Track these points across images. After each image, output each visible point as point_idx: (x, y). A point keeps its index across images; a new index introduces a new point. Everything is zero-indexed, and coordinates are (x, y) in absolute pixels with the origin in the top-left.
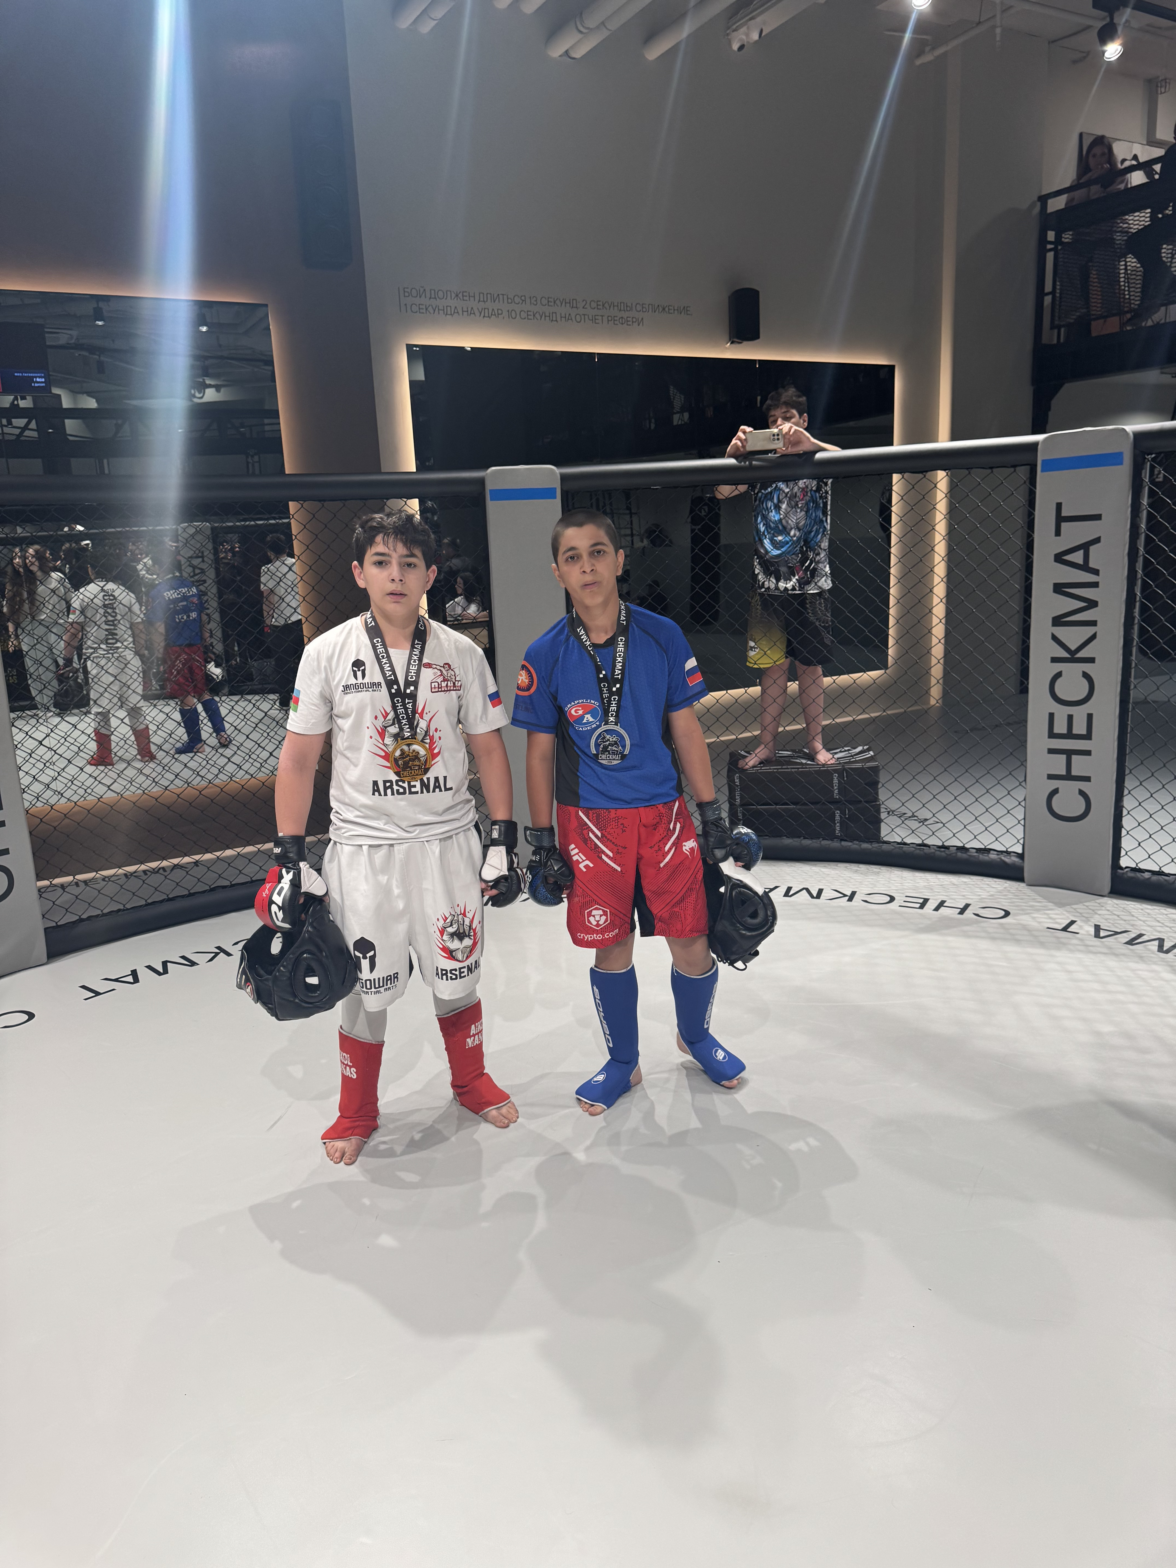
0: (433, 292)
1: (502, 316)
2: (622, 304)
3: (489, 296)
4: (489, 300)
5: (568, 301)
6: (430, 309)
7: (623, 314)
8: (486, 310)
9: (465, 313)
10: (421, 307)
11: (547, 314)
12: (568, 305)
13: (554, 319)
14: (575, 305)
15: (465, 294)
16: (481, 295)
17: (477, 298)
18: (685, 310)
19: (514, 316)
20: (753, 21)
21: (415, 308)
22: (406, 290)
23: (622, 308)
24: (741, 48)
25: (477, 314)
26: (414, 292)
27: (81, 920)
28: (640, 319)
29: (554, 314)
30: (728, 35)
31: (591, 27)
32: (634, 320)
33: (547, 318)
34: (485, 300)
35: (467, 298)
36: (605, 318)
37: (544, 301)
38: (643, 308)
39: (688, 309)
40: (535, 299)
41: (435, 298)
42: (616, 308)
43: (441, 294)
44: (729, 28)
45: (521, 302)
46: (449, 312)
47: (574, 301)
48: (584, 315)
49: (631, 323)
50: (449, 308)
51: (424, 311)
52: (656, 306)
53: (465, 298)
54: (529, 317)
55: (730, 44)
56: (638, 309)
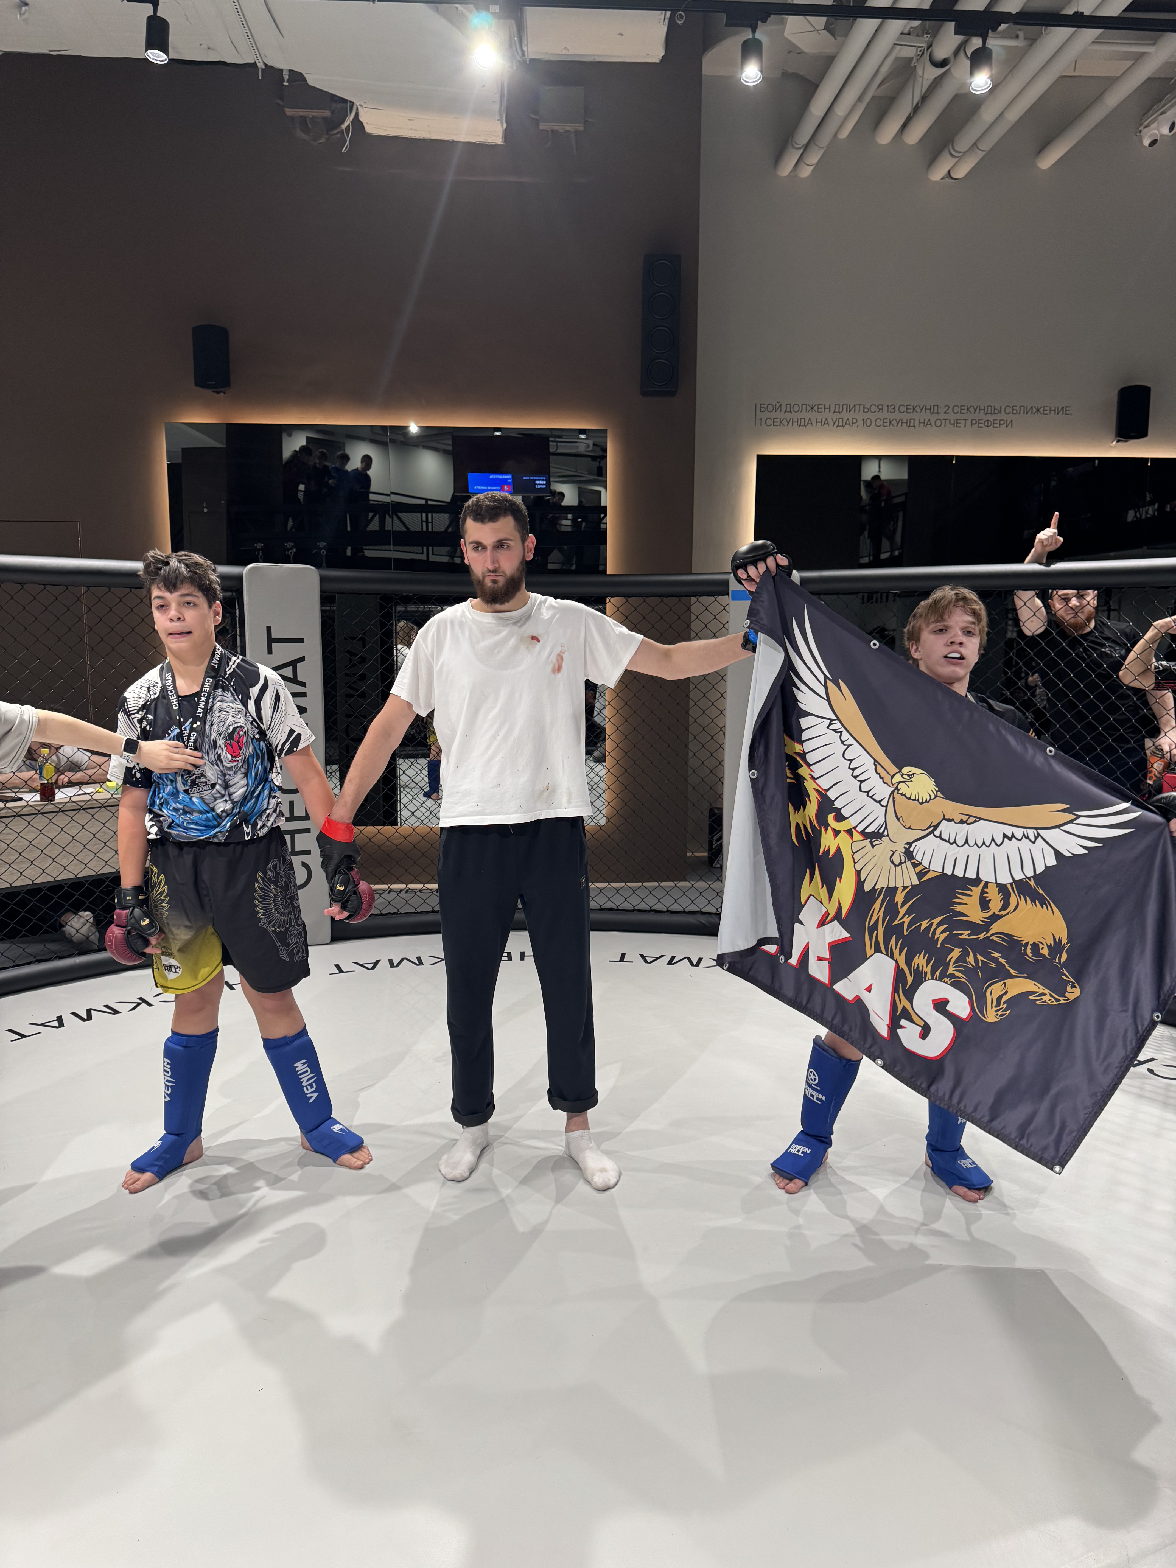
0: (788, 406)
1: (857, 424)
2: (989, 408)
3: (845, 407)
4: (845, 409)
5: (928, 407)
6: (784, 422)
7: (989, 417)
8: (841, 420)
9: (819, 424)
10: (775, 420)
11: (905, 421)
12: (928, 411)
13: (912, 425)
14: (936, 411)
15: (820, 406)
16: (837, 406)
17: (832, 409)
18: (1065, 410)
19: (868, 424)
20: (1164, 115)
21: (769, 422)
22: (762, 406)
23: (989, 412)
24: (1154, 143)
25: (832, 423)
26: (770, 408)
28: (1008, 422)
29: (912, 421)
30: (1140, 132)
31: (963, 150)
33: (904, 425)
34: (841, 410)
35: (822, 410)
37: (903, 409)
38: (1013, 410)
39: (1067, 409)
40: (893, 407)
41: (790, 412)
42: (982, 412)
43: (796, 408)
44: (1141, 125)
45: (878, 410)
46: (803, 424)
47: (936, 407)
48: (946, 420)
49: (998, 425)
50: (803, 420)
51: (778, 424)
52: (1029, 408)
53: (820, 410)
54: (885, 424)
55: (1141, 141)
56: (1007, 412)
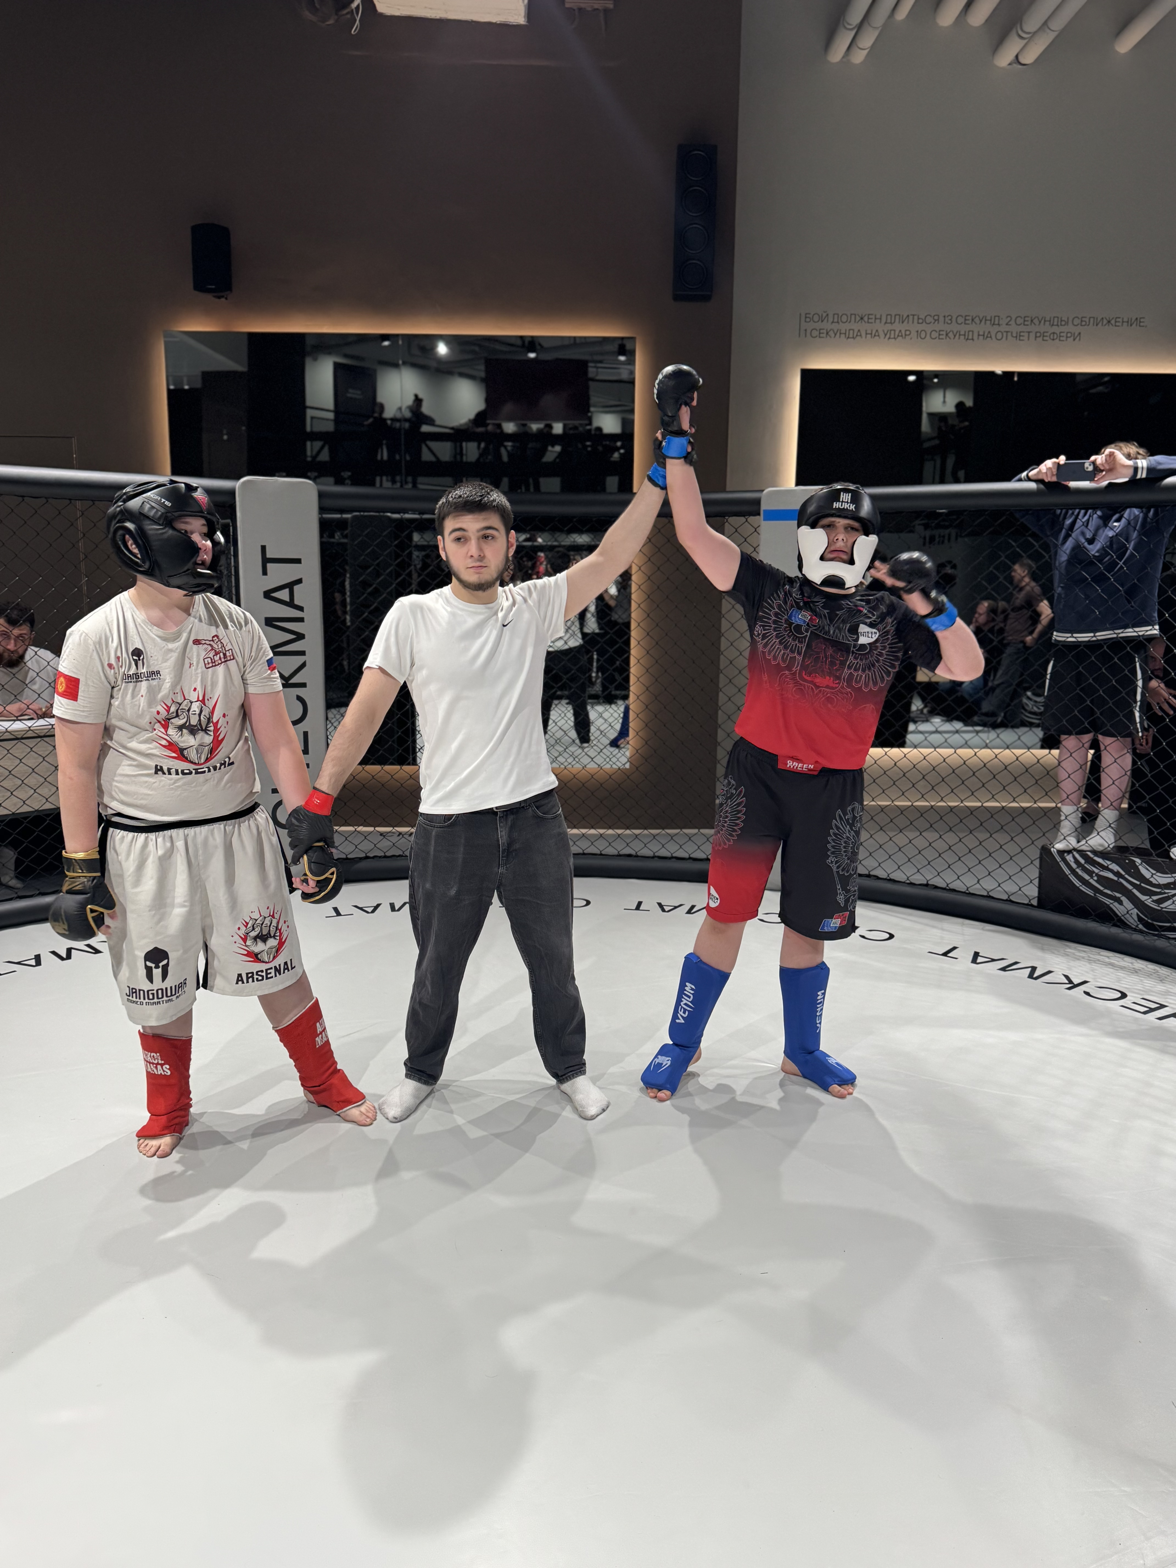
0: (836, 316)
1: (910, 337)
2: (1056, 319)
3: (897, 317)
4: (897, 320)
5: (988, 318)
6: (831, 333)
7: (1055, 329)
8: (893, 332)
9: (869, 336)
10: (822, 331)
11: (962, 333)
12: (988, 322)
13: (970, 337)
14: (996, 322)
15: (870, 317)
16: (889, 317)
17: (884, 320)
18: (1138, 322)
19: (923, 336)
21: (815, 333)
22: (808, 316)
23: (1055, 323)
25: (882, 335)
26: (816, 318)
27: (367, 858)
28: (1076, 335)
29: (971, 333)
31: (1032, 30)
32: (1069, 335)
33: (962, 337)
34: (893, 321)
35: (873, 321)
36: (1032, 335)
37: (960, 320)
38: (1082, 321)
39: (1143, 320)
40: (950, 317)
41: (838, 322)
42: (1047, 323)
43: (844, 318)
45: (933, 321)
46: (851, 336)
47: (997, 318)
48: (1007, 332)
49: (1064, 339)
50: (851, 332)
51: (824, 335)
52: (1099, 319)
53: (870, 321)
54: (941, 337)
56: (1076, 323)
